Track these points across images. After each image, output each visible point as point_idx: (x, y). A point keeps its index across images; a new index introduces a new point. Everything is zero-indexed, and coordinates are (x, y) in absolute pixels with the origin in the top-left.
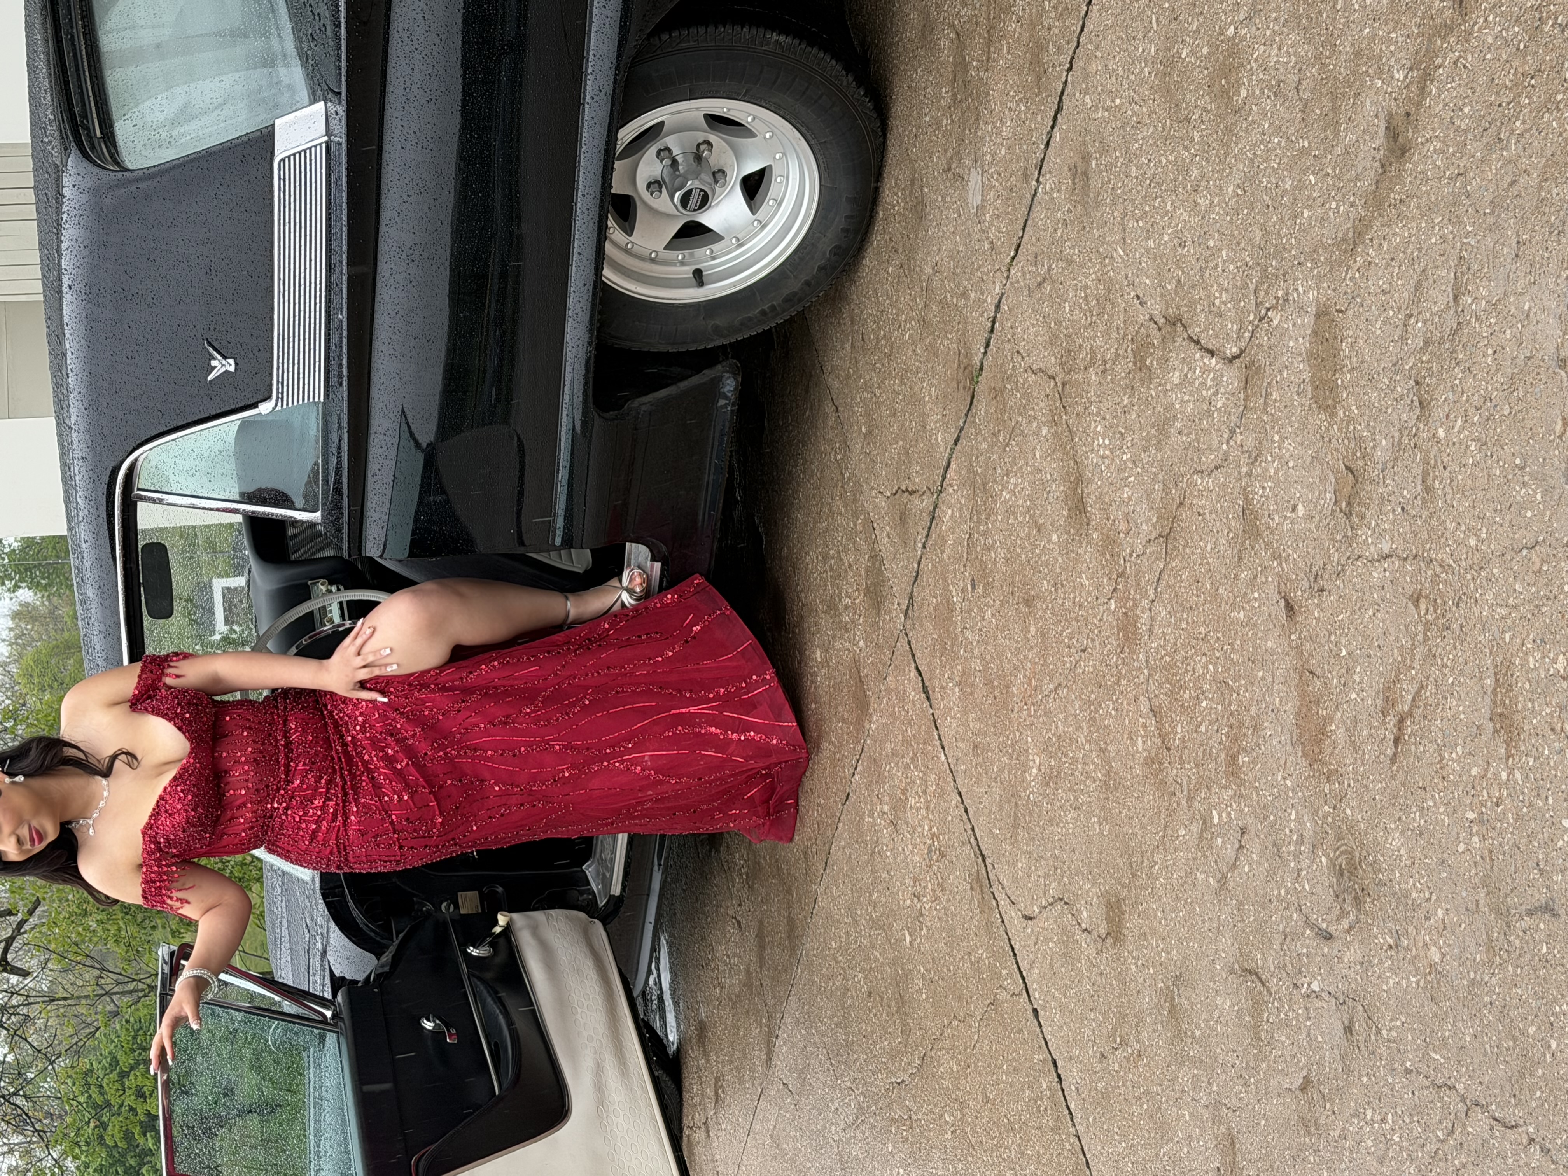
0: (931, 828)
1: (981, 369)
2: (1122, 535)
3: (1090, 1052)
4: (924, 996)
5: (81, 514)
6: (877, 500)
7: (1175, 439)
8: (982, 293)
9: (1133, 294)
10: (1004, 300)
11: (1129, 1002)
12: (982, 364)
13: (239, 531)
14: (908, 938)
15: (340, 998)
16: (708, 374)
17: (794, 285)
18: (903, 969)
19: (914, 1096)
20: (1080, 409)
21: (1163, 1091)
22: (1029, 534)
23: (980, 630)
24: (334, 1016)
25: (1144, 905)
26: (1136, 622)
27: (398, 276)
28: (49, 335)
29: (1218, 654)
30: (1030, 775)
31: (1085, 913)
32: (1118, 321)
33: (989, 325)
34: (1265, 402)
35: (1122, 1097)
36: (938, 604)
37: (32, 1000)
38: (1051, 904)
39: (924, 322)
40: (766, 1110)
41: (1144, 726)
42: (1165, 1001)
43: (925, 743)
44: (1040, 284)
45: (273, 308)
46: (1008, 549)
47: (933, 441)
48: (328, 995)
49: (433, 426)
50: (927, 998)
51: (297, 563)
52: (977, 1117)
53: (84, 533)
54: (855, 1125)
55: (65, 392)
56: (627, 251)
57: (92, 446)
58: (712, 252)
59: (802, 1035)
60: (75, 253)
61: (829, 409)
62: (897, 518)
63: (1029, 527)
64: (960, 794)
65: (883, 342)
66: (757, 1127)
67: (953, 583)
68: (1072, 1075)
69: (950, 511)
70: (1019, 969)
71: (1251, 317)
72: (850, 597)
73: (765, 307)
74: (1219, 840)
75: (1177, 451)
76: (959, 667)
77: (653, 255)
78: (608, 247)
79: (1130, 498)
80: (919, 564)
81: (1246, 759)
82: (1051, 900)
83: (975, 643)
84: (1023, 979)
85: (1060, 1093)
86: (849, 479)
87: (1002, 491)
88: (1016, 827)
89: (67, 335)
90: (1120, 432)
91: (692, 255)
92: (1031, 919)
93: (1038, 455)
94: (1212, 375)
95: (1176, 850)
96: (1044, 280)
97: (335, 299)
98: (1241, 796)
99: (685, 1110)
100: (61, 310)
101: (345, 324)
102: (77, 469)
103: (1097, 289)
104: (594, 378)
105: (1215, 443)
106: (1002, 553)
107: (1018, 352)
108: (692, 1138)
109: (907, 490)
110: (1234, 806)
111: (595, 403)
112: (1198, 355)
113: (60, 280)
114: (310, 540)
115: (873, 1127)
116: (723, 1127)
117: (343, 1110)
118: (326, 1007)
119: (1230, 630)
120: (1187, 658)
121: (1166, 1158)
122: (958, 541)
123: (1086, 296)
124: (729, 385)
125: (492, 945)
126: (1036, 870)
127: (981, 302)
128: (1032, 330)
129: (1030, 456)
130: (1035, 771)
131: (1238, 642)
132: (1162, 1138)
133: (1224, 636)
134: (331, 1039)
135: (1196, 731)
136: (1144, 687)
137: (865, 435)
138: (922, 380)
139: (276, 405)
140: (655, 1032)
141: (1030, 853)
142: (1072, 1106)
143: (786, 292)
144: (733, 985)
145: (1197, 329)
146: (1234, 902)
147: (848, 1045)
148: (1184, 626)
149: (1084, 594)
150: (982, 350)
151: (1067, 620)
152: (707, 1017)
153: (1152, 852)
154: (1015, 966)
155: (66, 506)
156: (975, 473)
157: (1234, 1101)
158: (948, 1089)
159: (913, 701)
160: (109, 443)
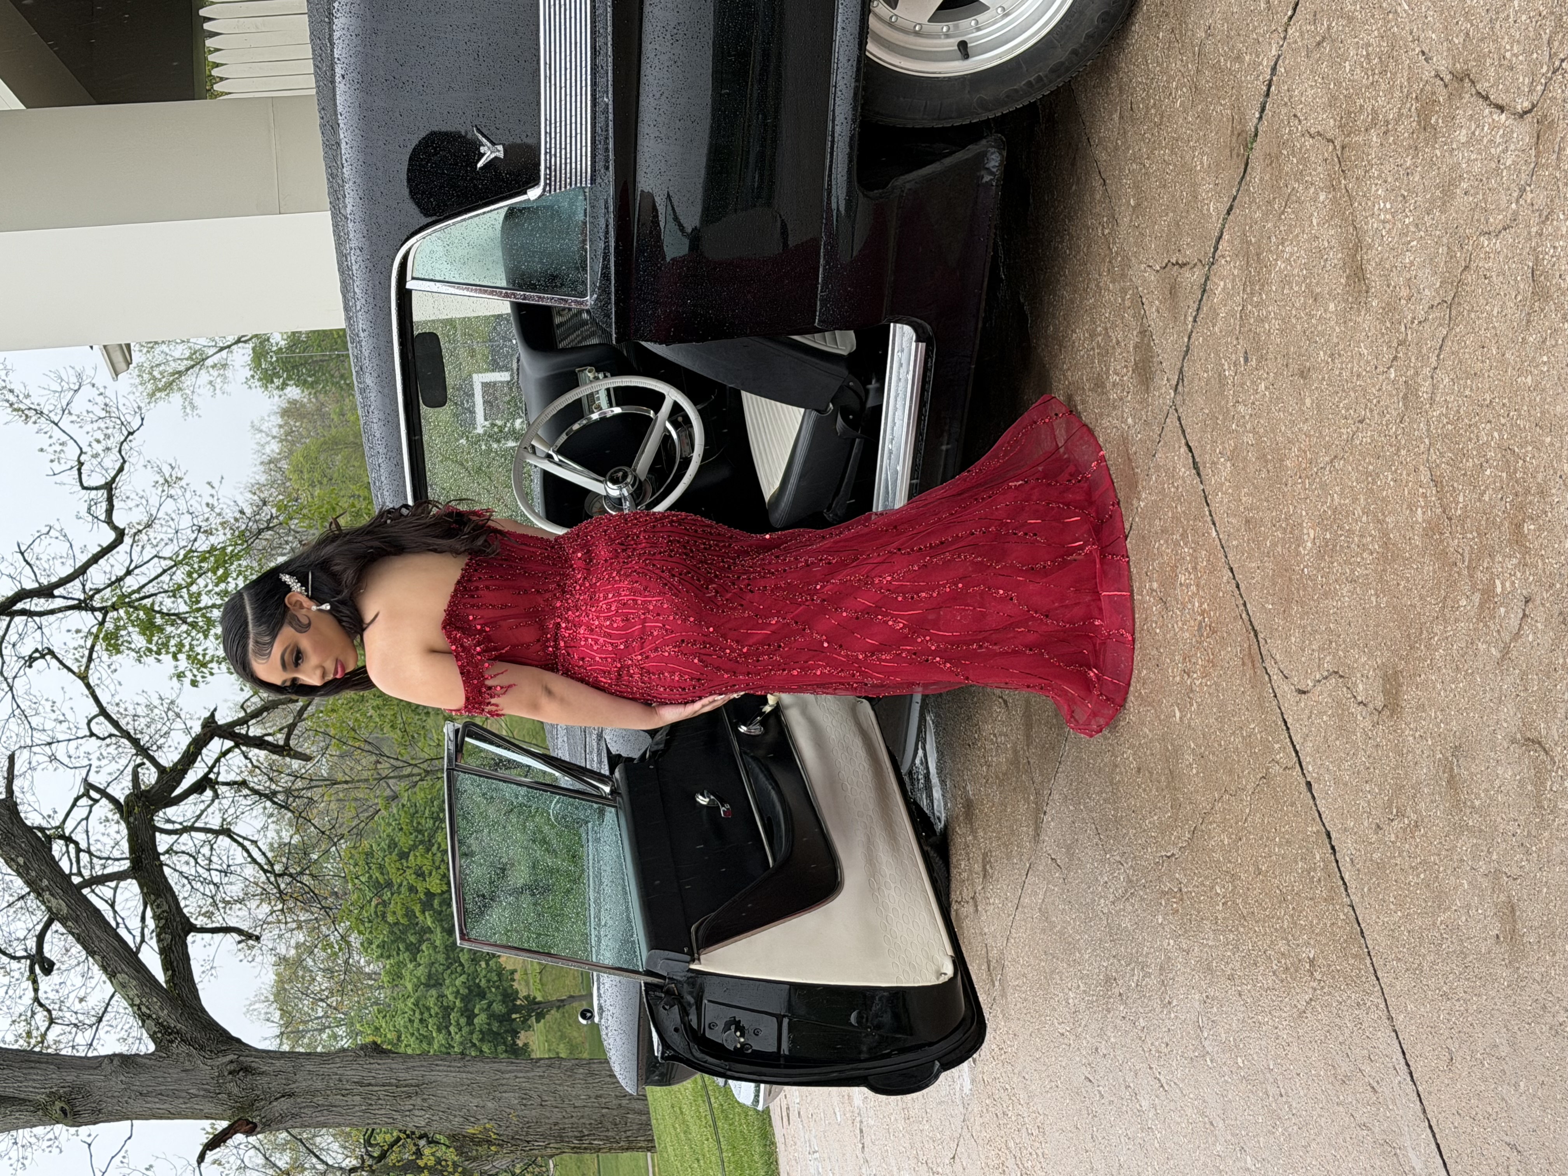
0: (1200, 606)
1: (1256, 135)
2: (1403, 302)
3: (1366, 824)
4: (1194, 771)
5: (358, 303)
6: (1146, 275)
7: (1461, 201)
8: (1258, 56)
9: (1418, 50)
10: (1280, 62)
11: (1406, 774)
12: (1256, 129)
13: (508, 321)
14: (1178, 714)
15: (617, 774)
16: (973, 150)
17: (1061, 55)
18: (1172, 744)
19: (1184, 869)
20: (1361, 172)
21: (1441, 861)
22: (1305, 303)
23: (1253, 403)
24: (613, 792)
25: (1423, 676)
26: (1417, 390)
27: (663, 57)
28: (322, 126)
29: (1503, 421)
30: (1304, 548)
31: (1360, 686)
32: (1402, 79)
33: (1265, 88)
34: (1558, 159)
35: (1398, 868)
36: (1208, 380)
37: (314, 783)
38: (1326, 678)
39: (1196, 89)
40: (1034, 884)
41: (1424, 496)
42: (1444, 772)
43: (1195, 519)
44: (1319, 44)
45: (539, 93)
46: (1283, 320)
47: (1205, 212)
48: (605, 771)
49: (698, 209)
50: (1198, 773)
51: (564, 351)
52: (1248, 889)
53: (362, 323)
54: (1125, 897)
55: (340, 182)
56: (890, 24)
57: (368, 236)
58: (977, 23)
59: (1070, 811)
60: (346, 42)
61: (1097, 183)
62: (1167, 293)
63: (1305, 297)
64: (1231, 570)
65: (1153, 111)
66: (1026, 901)
67: (1225, 357)
68: (1346, 846)
69: (1222, 283)
70: (1292, 743)
71: (1544, 70)
72: (1118, 374)
73: (1032, 79)
74: (1502, 610)
75: (1463, 212)
76: (1231, 442)
77: (917, 28)
78: (872, 21)
79: (1412, 263)
80: (1189, 338)
81: (1532, 527)
82: (1326, 674)
83: (1247, 417)
84: (1297, 752)
85: (1334, 864)
86: (1117, 253)
87: (1276, 260)
88: (1289, 601)
89: (341, 125)
90: (1403, 196)
91: (956, 27)
92: (1304, 692)
93: (1315, 222)
94: (1501, 132)
95: (1457, 620)
96: (1324, 38)
97: (601, 81)
98: (1525, 565)
99: (953, 886)
100: (335, 100)
101: (611, 107)
102: (353, 258)
103: (1380, 46)
104: (859, 157)
105: (1503, 204)
106: (1276, 324)
107: (1295, 116)
108: (960, 912)
109: (1177, 263)
110: (1519, 575)
111: (859, 181)
112: (1487, 111)
113: (333, 70)
114: (576, 328)
115: (1142, 899)
116: (991, 901)
117: (623, 880)
118: (605, 783)
119: (1516, 396)
120: (1470, 426)
121: (1443, 926)
122: (1231, 314)
123: (1368, 54)
124: (994, 161)
125: (762, 723)
126: (1310, 644)
127: (1256, 65)
128: (1310, 92)
129: (1307, 224)
130: (1309, 544)
131: (1525, 408)
132: (1439, 907)
133: (1510, 402)
134: (610, 814)
135: (1480, 500)
136: (1425, 456)
137: (1134, 208)
138: (1194, 149)
139: (544, 190)
140: (922, 809)
141: (1304, 627)
142: (1347, 877)
143: (1052, 63)
144: (1000, 763)
145: (1487, 84)
146: (1517, 671)
147: (1117, 821)
148: (1467, 393)
149: (1362, 364)
150: (1257, 115)
151: (1343, 391)
152: (974, 795)
153: (1431, 623)
154: (1288, 740)
155: (344, 296)
156: (1249, 243)
157: (1515, 871)
158: (1218, 861)
159: (1183, 478)
160: (384, 233)
